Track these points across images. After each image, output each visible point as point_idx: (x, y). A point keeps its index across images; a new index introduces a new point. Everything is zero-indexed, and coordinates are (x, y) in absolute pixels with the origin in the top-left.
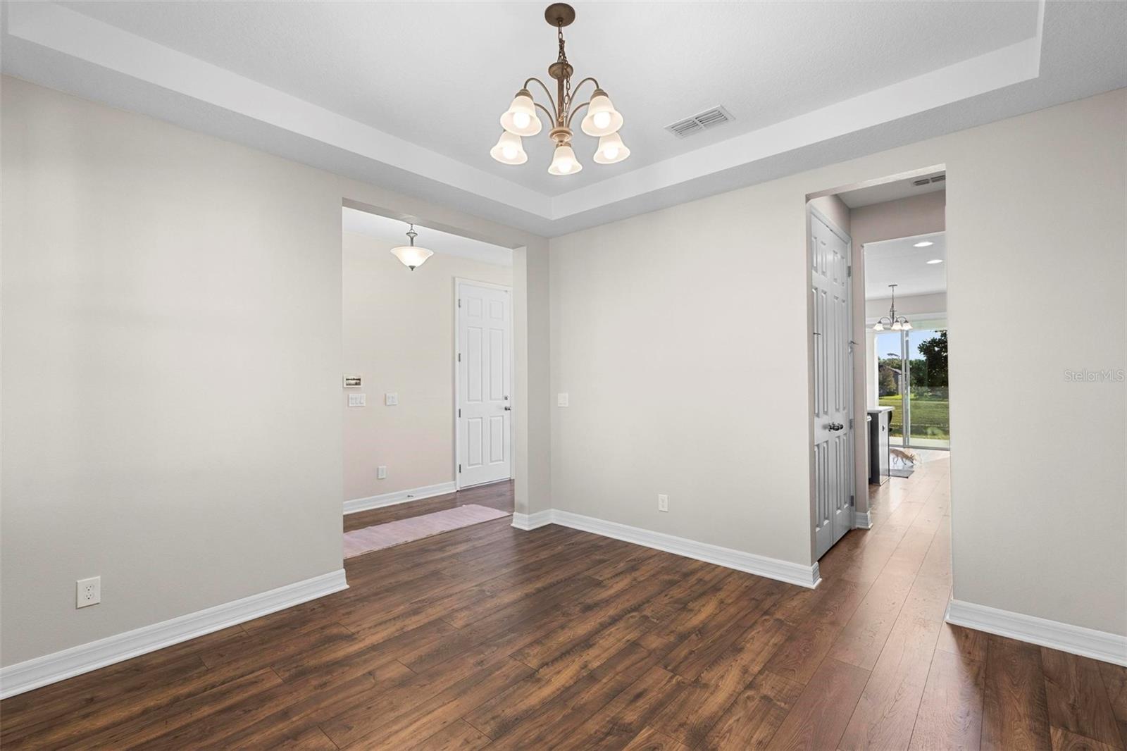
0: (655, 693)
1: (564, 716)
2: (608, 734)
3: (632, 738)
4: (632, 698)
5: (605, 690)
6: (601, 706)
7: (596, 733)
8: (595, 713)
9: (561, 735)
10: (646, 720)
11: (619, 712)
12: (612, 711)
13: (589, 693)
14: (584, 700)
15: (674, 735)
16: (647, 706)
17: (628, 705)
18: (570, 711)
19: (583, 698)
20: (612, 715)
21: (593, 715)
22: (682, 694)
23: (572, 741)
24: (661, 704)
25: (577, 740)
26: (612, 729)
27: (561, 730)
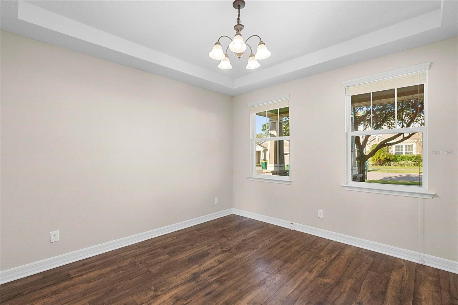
0: (201, 295)
1: (241, 286)
2: (225, 280)
3: (217, 279)
4: (212, 293)
5: (222, 298)
6: (226, 290)
7: (230, 280)
8: (229, 287)
9: (242, 280)
10: (210, 284)
11: (219, 287)
12: (222, 288)
13: (230, 296)
14: (232, 293)
15: (203, 279)
16: (207, 289)
17: (214, 290)
18: (239, 288)
19: (233, 294)
20: (222, 286)
21: (230, 286)
22: (189, 294)
23: (238, 278)
24: (201, 290)
25: (237, 278)
26: (223, 282)
27: (242, 282)
